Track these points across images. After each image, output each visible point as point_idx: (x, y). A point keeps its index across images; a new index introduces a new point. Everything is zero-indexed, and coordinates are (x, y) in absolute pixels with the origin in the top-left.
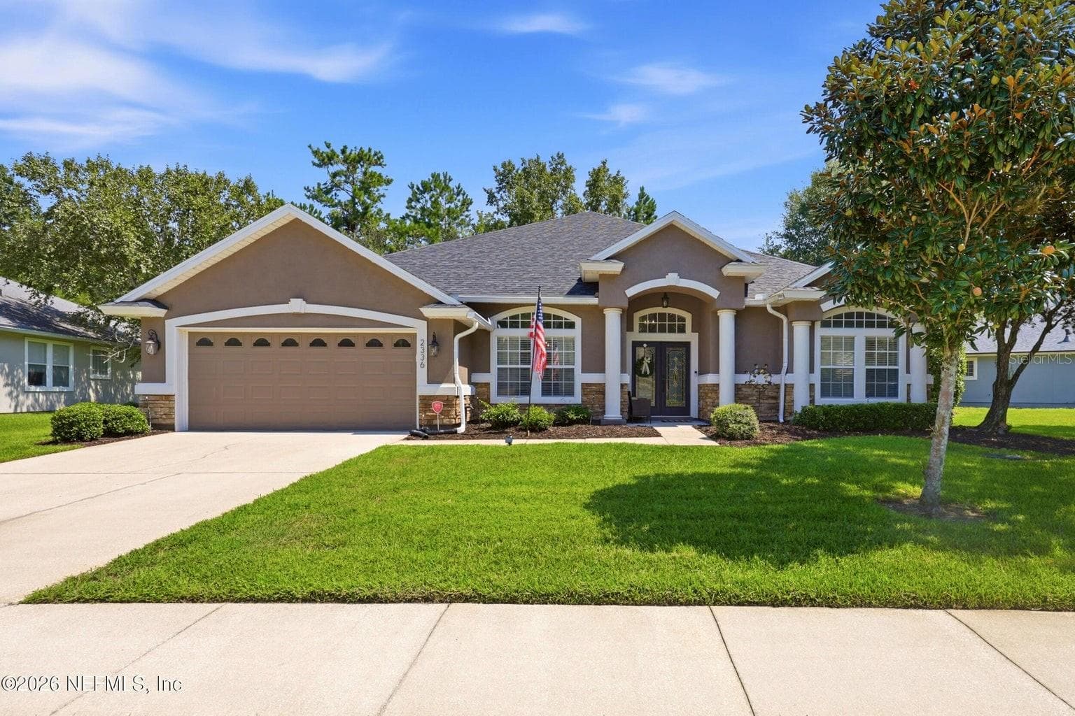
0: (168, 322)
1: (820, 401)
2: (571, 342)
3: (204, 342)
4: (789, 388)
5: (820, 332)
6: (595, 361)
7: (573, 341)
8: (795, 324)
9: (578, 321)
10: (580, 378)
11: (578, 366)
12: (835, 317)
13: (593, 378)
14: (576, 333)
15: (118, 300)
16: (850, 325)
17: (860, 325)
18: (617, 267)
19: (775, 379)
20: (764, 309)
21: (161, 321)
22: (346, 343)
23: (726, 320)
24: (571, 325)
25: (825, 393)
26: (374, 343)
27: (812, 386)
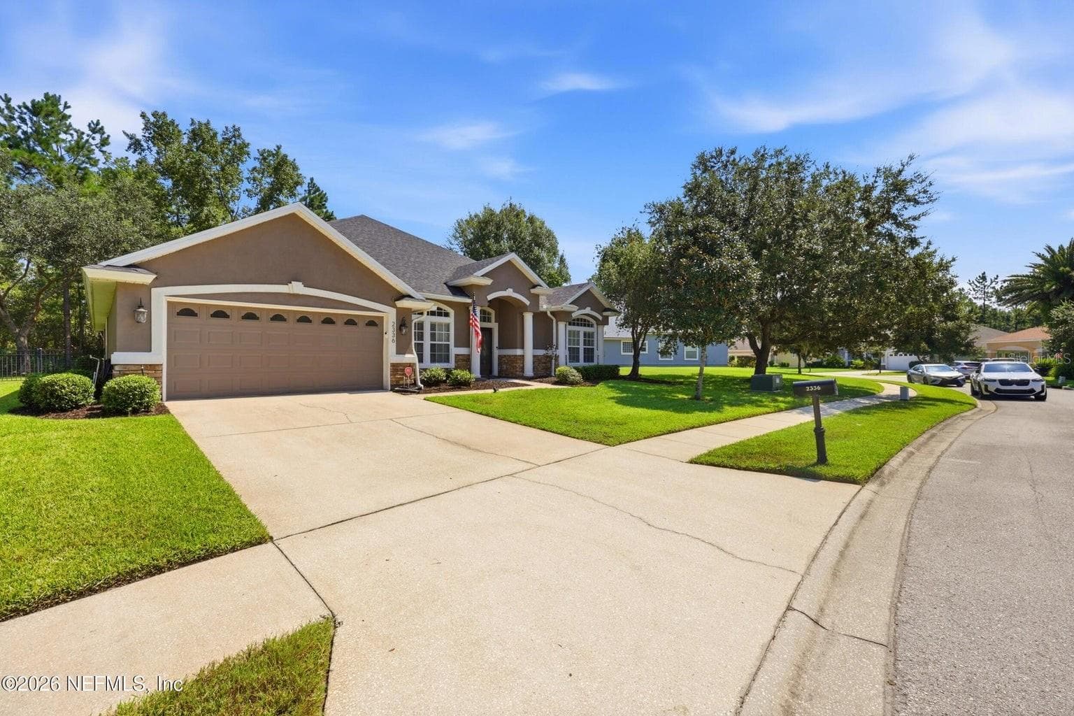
0: (154, 290)
2: (448, 326)
3: (187, 312)
4: (557, 358)
5: (569, 328)
6: (463, 340)
8: (559, 323)
9: (452, 312)
10: (454, 351)
11: (452, 343)
13: (463, 351)
14: (451, 320)
15: (104, 263)
16: (578, 325)
17: (581, 325)
18: (488, 282)
19: (550, 353)
20: (546, 313)
21: (147, 288)
22: (328, 321)
23: (528, 318)
24: (447, 315)
25: (570, 360)
26: (351, 322)
27: (566, 357)
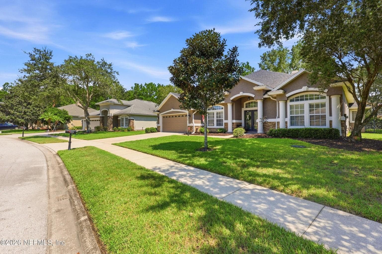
0: (160, 114)
1: (289, 127)
3: (164, 118)
4: (278, 123)
5: (289, 104)
7: (223, 112)
8: (280, 102)
9: (224, 107)
10: (224, 122)
11: (224, 119)
12: (295, 98)
13: (226, 121)
14: (223, 110)
16: (302, 100)
17: (307, 99)
19: (274, 120)
22: (179, 116)
23: (260, 103)
24: (222, 108)
25: (292, 124)
26: (183, 116)
27: (286, 122)
